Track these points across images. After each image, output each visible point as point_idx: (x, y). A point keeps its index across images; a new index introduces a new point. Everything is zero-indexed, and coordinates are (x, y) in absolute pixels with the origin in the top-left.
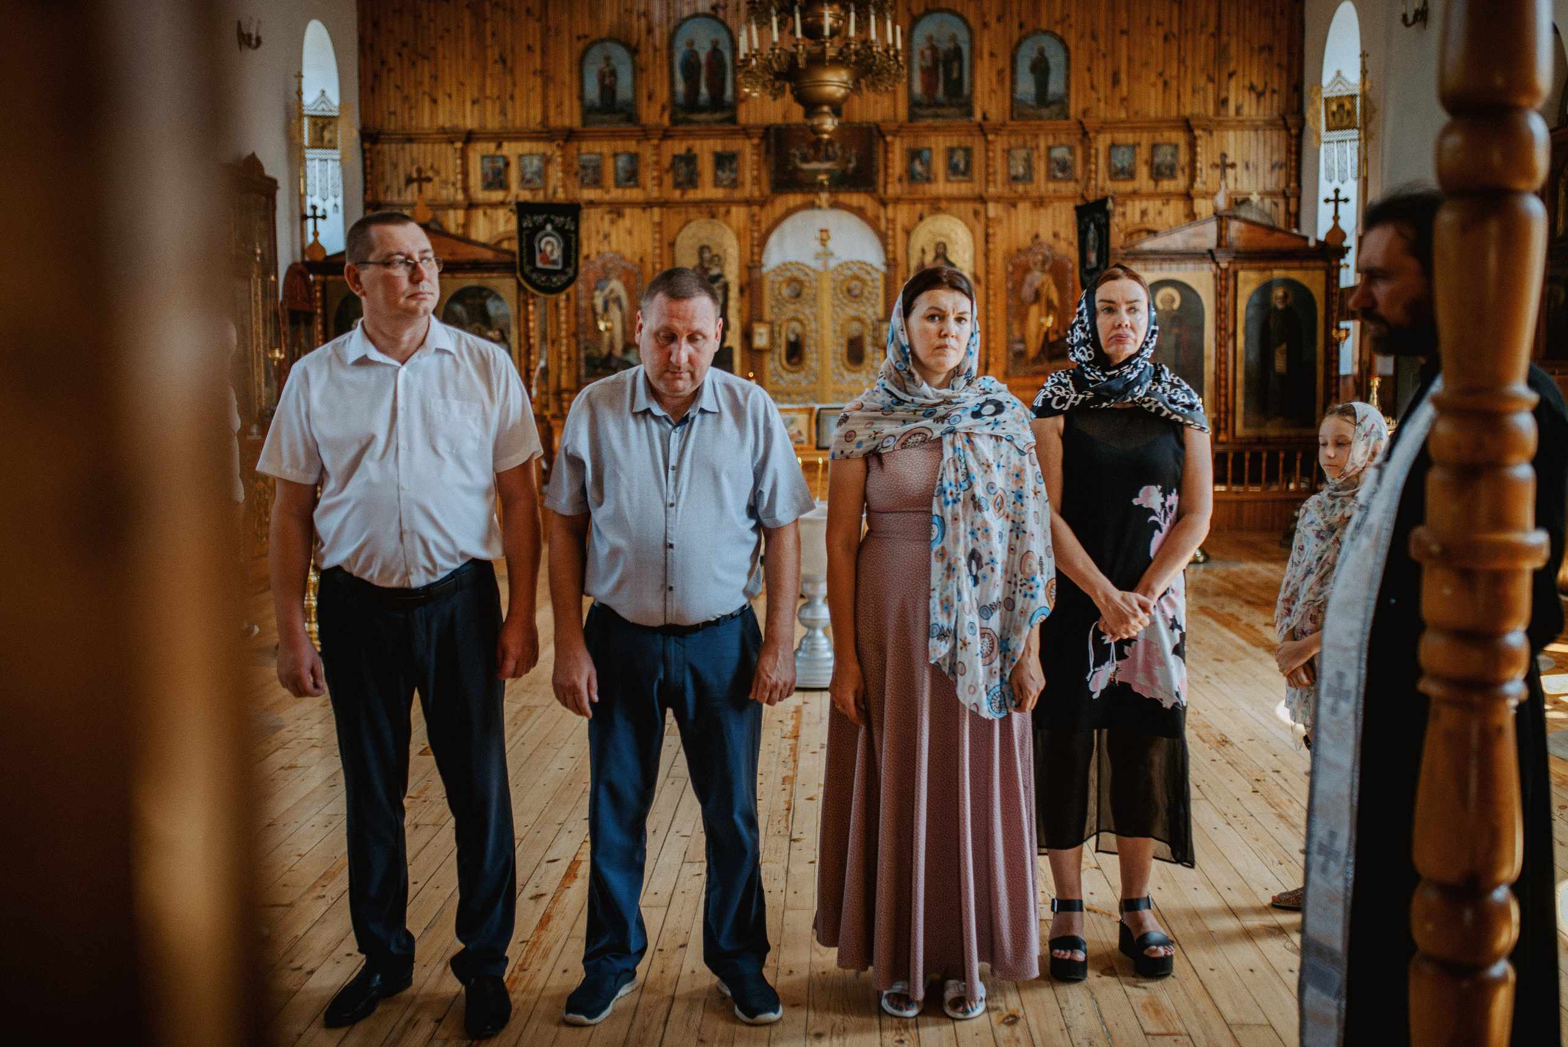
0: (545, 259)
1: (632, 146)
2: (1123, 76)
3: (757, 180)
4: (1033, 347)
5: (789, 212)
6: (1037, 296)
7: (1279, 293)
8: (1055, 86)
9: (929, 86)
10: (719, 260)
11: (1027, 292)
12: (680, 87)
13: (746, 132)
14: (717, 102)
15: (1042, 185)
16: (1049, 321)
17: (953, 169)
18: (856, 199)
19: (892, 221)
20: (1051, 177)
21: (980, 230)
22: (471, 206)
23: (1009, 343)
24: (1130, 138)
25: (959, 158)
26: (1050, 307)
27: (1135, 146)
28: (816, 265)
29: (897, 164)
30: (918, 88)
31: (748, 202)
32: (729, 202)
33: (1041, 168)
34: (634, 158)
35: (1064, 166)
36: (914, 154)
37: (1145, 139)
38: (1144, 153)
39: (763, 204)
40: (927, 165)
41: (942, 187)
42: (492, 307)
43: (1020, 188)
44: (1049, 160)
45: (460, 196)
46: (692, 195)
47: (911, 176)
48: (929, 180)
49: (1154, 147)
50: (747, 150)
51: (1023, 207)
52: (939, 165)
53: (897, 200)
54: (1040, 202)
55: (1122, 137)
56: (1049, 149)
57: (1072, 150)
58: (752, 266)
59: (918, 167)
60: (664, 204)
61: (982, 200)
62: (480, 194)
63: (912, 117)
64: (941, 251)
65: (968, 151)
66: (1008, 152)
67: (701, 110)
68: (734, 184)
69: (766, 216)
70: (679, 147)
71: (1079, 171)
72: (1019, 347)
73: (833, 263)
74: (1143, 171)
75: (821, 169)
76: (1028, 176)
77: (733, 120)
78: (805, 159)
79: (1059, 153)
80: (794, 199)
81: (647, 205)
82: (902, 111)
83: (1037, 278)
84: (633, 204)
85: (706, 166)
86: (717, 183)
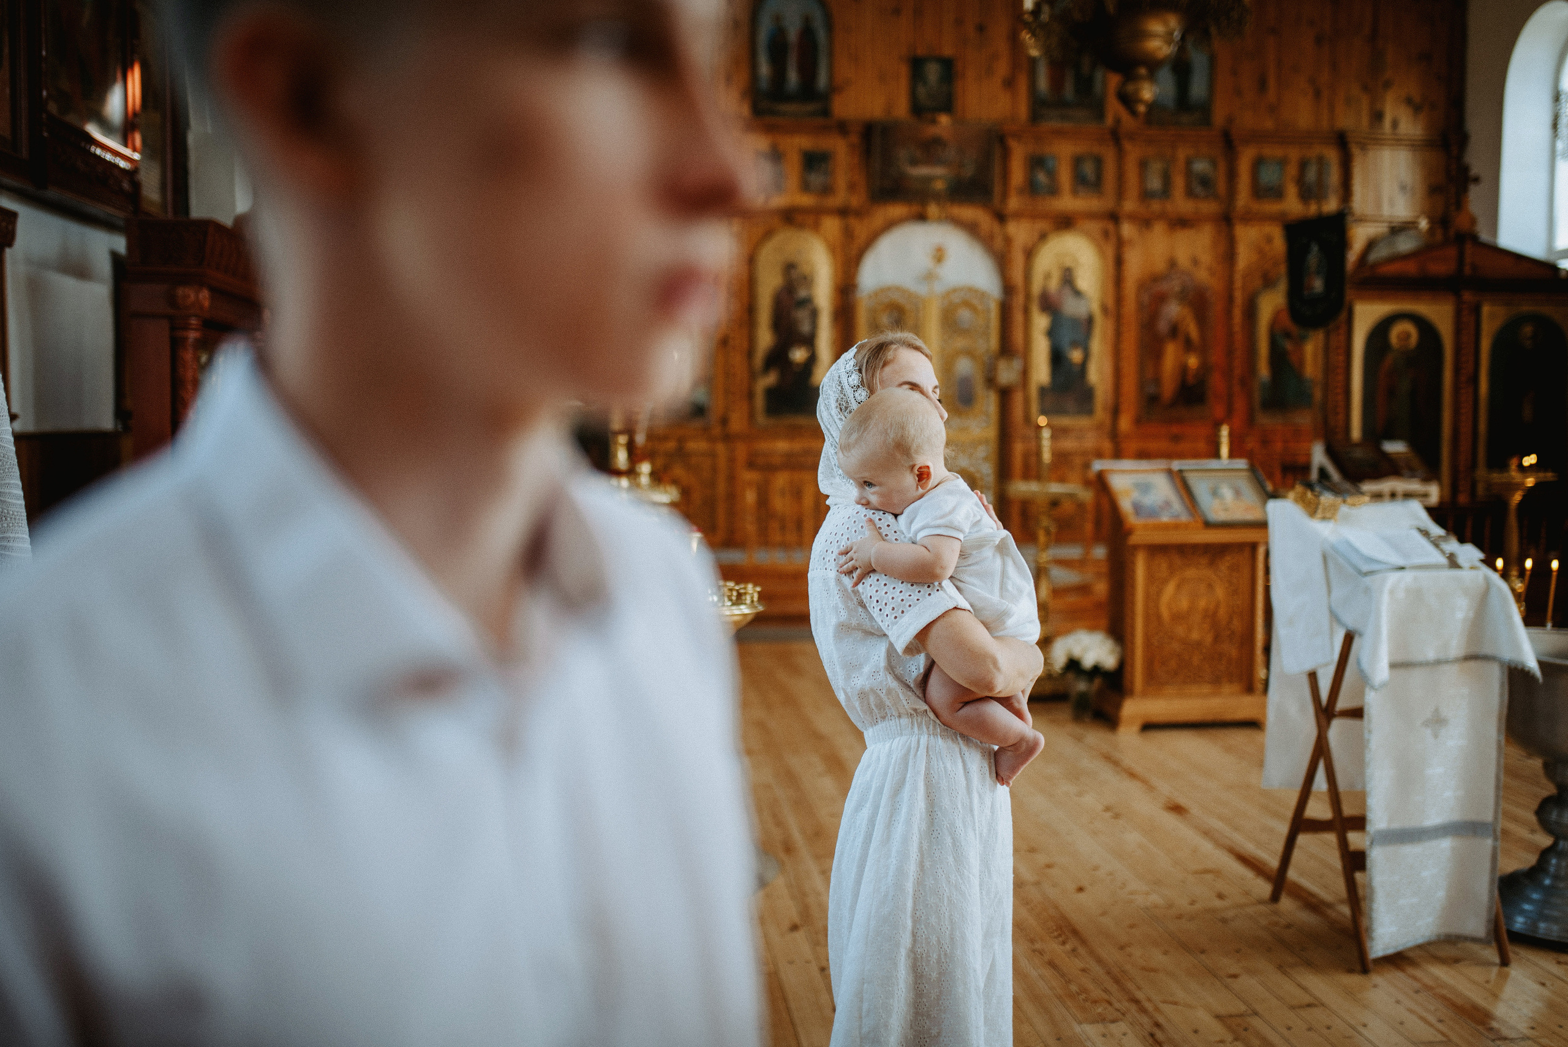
2: (1272, 83)
3: (852, 187)
4: (1168, 387)
5: (890, 225)
6: (1174, 332)
7: (1528, 330)
8: (1198, 89)
9: (1056, 83)
10: (808, 280)
11: (1163, 326)
12: (765, 69)
13: (842, 128)
14: (808, 91)
15: (1181, 204)
16: (1193, 361)
17: (1081, 182)
18: (968, 213)
19: (1008, 241)
20: (1190, 193)
21: (1110, 251)
23: (1141, 385)
24: (1277, 152)
25: (1088, 169)
26: (1188, 345)
27: (1283, 162)
28: (922, 290)
29: (1018, 174)
30: (1043, 83)
31: (842, 212)
32: (819, 212)
35: (1205, 182)
36: (1036, 162)
37: (1294, 154)
38: (1292, 170)
39: (859, 214)
40: (1052, 174)
41: (1067, 202)
43: (1156, 206)
44: (1189, 173)
47: (1032, 188)
48: (1054, 191)
49: (1303, 165)
50: (841, 149)
51: (1159, 228)
53: (1018, 215)
54: (1181, 223)
55: (1269, 151)
56: (1189, 162)
57: (1214, 163)
58: (846, 290)
59: (1042, 177)
60: (745, 214)
61: (1114, 218)
63: (1035, 117)
64: (1068, 278)
65: (1099, 162)
66: (1143, 165)
67: (788, 98)
68: (827, 190)
69: (861, 229)
70: (761, 141)
71: (1221, 186)
72: (1151, 389)
73: (939, 288)
74: (1292, 191)
75: (937, 175)
76: (1166, 191)
77: (826, 112)
78: (914, 162)
79: (1201, 166)
80: (897, 210)
82: (1023, 110)
83: (1173, 310)
85: (793, 168)
86: (805, 187)
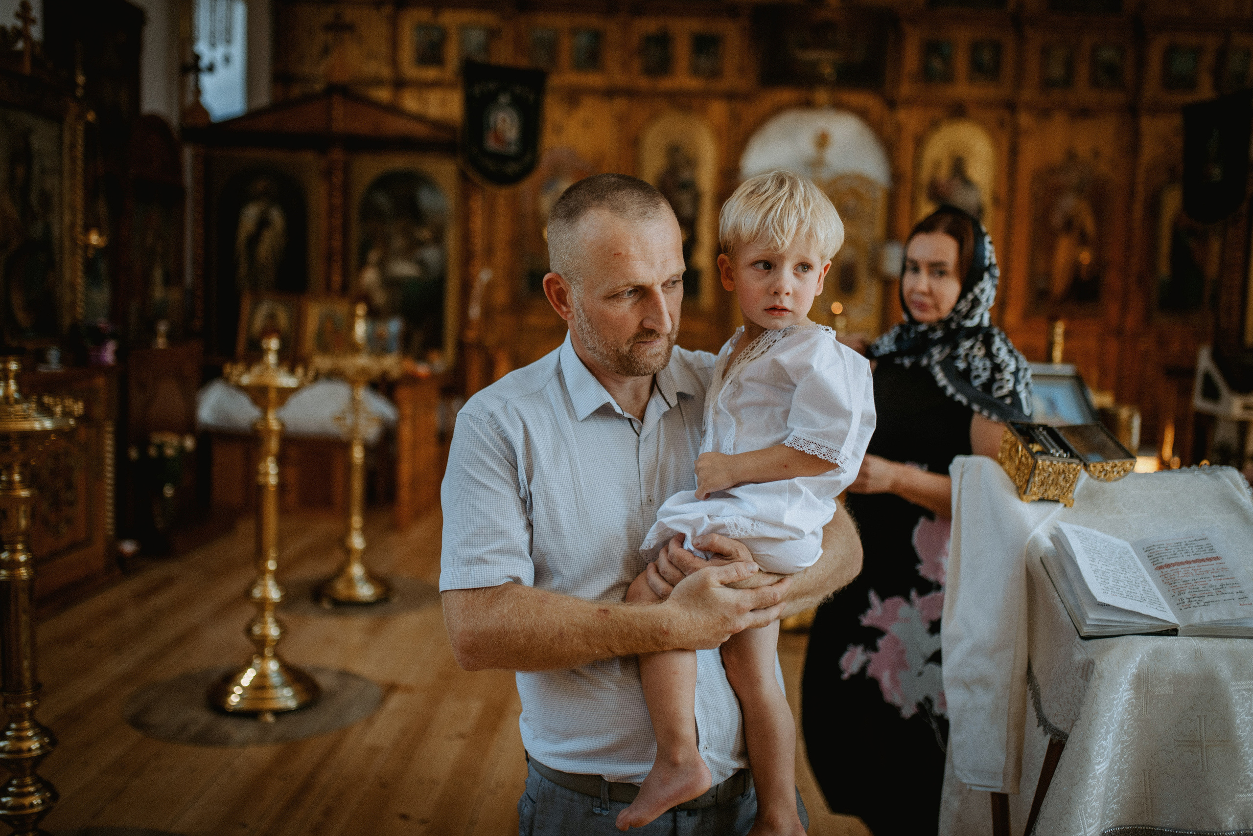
0: (498, 138)
1: (593, 21)
3: (739, 70)
4: (1060, 282)
5: (778, 110)
6: (1069, 225)
10: (692, 163)
11: (1057, 219)
13: (733, 10)
15: (1084, 94)
16: (1085, 257)
17: (978, 69)
18: (859, 99)
19: (899, 128)
20: (1095, 83)
21: (1005, 142)
22: (400, 84)
24: (1193, 40)
25: (986, 56)
26: (1083, 240)
27: (1199, 51)
29: (911, 59)
31: (730, 96)
32: (706, 95)
33: (1083, 71)
34: (597, 36)
35: (1112, 70)
36: (932, 48)
37: (1212, 42)
38: (1208, 60)
39: (747, 98)
41: (962, 90)
42: (426, 199)
43: (1057, 95)
44: (1094, 61)
45: (385, 72)
46: (667, 84)
48: (948, 78)
50: (731, 32)
51: (1059, 119)
52: (961, 63)
53: (910, 103)
54: (1082, 113)
55: (1183, 39)
56: (1095, 50)
57: (1122, 51)
58: (729, 173)
59: (937, 64)
60: (631, 93)
61: (1011, 106)
62: (411, 70)
63: (931, 3)
64: (958, 167)
65: (998, 48)
66: (1045, 53)
68: (715, 74)
69: (749, 113)
70: (649, 25)
71: (1129, 75)
74: (1205, 79)
75: (825, 59)
76: (1068, 81)
78: (803, 46)
79: (1107, 54)
80: (785, 95)
81: (610, 93)
83: (1070, 203)
84: (593, 92)
85: (682, 51)
86: (695, 71)
